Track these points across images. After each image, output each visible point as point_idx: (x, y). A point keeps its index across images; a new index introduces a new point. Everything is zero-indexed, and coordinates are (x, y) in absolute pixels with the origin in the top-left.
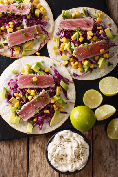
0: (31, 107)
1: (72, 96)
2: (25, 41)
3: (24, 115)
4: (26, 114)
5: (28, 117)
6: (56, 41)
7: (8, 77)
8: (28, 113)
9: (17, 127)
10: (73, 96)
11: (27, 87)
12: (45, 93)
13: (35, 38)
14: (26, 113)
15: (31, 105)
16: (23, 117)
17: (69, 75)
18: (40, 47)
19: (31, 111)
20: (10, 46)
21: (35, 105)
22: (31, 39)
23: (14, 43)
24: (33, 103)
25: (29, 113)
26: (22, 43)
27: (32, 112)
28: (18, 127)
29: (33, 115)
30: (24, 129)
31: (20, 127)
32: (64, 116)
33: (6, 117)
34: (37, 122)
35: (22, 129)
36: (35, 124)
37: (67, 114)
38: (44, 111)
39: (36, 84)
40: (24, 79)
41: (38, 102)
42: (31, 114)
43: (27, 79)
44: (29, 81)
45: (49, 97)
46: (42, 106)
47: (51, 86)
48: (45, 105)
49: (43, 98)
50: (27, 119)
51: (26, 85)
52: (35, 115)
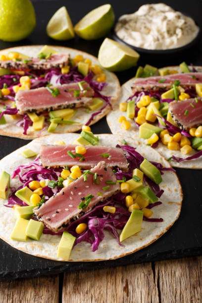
0: (71, 198)
1: (172, 192)
2: (56, 106)
3: (54, 215)
4: (57, 212)
5: (62, 219)
6: (126, 111)
7: (15, 163)
8: (62, 211)
9: (33, 248)
10: (174, 193)
11: (62, 164)
12: (105, 169)
13: (78, 100)
14: (59, 210)
15: (72, 193)
16: (49, 220)
17: (161, 159)
18: (92, 119)
19: (70, 206)
20: (22, 109)
21: (80, 194)
22: (71, 103)
23: (32, 105)
24: (75, 188)
25: (67, 210)
26: (49, 106)
27: (73, 207)
28: (37, 247)
30: (50, 251)
31: (41, 247)
32: (156, 227)
33: (4, 230)
34: (87, 232)
35: (46, 251)
36: (80, 237)
37: (162, 223)
38: (103, 207)
39: (84, 161)
40: (55, 152)
41: (88, 187)
42: (70, 211)
43: (60, 151)
44: (65, 156)
45: (116, 179)
46: (99, 195)
47: (118, 165)
48: (107, 194)
49: (101, 179)
50: (59, 223)
51: (58, 161)
52: (80, 213)
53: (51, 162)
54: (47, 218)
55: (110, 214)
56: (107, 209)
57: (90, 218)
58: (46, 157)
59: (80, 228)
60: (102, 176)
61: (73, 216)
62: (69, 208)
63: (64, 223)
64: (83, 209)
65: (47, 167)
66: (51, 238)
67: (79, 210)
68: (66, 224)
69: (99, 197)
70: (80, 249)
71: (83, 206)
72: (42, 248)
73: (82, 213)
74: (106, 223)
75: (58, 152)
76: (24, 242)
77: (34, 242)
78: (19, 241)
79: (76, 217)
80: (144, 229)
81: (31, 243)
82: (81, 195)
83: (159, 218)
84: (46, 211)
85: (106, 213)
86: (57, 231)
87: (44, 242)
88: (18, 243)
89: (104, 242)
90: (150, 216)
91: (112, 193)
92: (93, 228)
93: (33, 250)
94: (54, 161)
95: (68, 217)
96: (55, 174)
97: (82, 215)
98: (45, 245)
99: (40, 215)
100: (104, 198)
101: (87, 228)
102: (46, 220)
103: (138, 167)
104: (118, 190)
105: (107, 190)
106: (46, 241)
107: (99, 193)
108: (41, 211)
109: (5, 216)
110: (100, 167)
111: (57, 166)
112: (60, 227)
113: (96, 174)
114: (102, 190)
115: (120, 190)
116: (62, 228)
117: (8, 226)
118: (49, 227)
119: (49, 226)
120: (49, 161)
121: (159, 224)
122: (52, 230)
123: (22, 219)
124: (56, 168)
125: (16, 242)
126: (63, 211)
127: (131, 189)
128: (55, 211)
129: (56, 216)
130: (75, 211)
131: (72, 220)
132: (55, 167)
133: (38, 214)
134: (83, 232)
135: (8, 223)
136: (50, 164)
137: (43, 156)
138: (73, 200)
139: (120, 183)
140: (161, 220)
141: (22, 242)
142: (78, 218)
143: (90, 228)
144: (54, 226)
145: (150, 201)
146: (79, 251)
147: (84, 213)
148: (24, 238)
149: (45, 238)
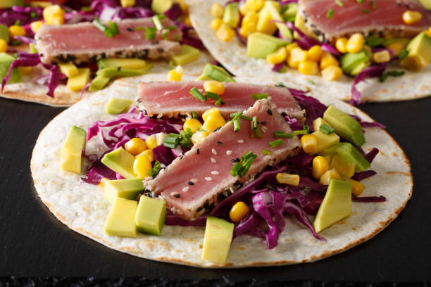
0: (213, 160)
1: (388, 158)
2: (111, 51)
4: (191, 184)
7: (87, 118)
8: (198, 182)
9: (152, 247)
10: (392, 158)
11: (183, 109)
12: (269, 112)
13: (154, 44)
14: (193, 180)
15: (213, 151)
16: (178, 196)
19: (215, 173)
20: (49, 53)
21: (228, 152)
22: (140, 47)
23: (68, 49)
24: (219, 143)
25: (208, 179)
26: (99, 52)
27: (220, 174)
29: (228, 182)
30: (186, 251)
31: (167, 245)
32: (376, 210)
33: (89, 221)
34: (251, 217)
35: (178, 251)
36: (240, 225)
37: (385, 203)
38: (276, 174)
39: (222, 104)
40: (166, 93)
41: (241, 141)
42: (215, 181)
43: (176, 91)
44: (186, 98)
45: (290, 130)
46: (266, 155)
47: (287, 112)
48: (279, 152)
49: (264, 128)
50: (199, 202)
51: (176, 105)
52: (235, 184)
53: (163, 107)
54: (172, 194)
55: (290, 186)
56: (283, 177)
57: (254, 192)
58: (151, 100)
59: (238, 209)
60: (264, 124)
61: (223, 190)
62: (212, 176)
63: (207, 201)
64: (240, 176)
65: (155, 116)
66: (182, 231)
67: (233, 179)
68: (210, 203)
69: (267, 158)
70: (244, 246)
71: (241, 171)
72: (169, 247)
73: (238, 184)
74: (287, 201)
75: (172, 92)
76: (132, 237)
77: (151, 238)
78: (122, 236)
79: (228, 191)
80: (355, 213)
81: (146, 239)
82: (232, 155)
83: (379, 196)
84: (170, 183)
85: (283, 186)
86: (195, 217)
87: (169, 238)
88: (121, 241)
89: (285, 235)
90: (360, 193)
91: (287, 151)
92: (262, 208)
93: (152, 250)
94: (168, 106)
95: (215, 190)
96: (172, 127)
97: (238, 189)
98: (173, 242)
99: (157, 189)
100: (275, 160)
101: (251, 210)
102: (171, 197)
103: (322, 116)
104: (297, 147)
105: (279, 147)
106: (173, 235)
107: (264, 151)
108: (160, 182)
109: (86, 199)
110: (259, 108)
111: (174, 113)
112: (199, 209)
113: (254, 119)
114: (269, 146)
115: (302, 148)
116: (203, 210)
117: (94, 214)
118: (178, 211)
119: (177, 208)
120: (159, 105)
121: (381, 205)
122: (184, 215)
123: (123, 199)
124: (173, 117)
125: (116, 239)
126: (202, 182)
127: (321, 147)
128: (187, 182)
129: (190, 191)
130: (225, 180)
131: (220, 196)
132: (171, 116)
133: (154, 188)
134: (244, 217)
135: (94, 210)
136: (161, 110)
137: (146, 97)
138: (217, 163)
139: (300, 136)
140: (382, 199)
141: (127, 239)
142: (232, 191)
143: (256, 210)
144: (190, 206)
145: (357, 168)
146: (242, 249)
147: (242, 186)
148: (133, 230)
149: (171, 231)
